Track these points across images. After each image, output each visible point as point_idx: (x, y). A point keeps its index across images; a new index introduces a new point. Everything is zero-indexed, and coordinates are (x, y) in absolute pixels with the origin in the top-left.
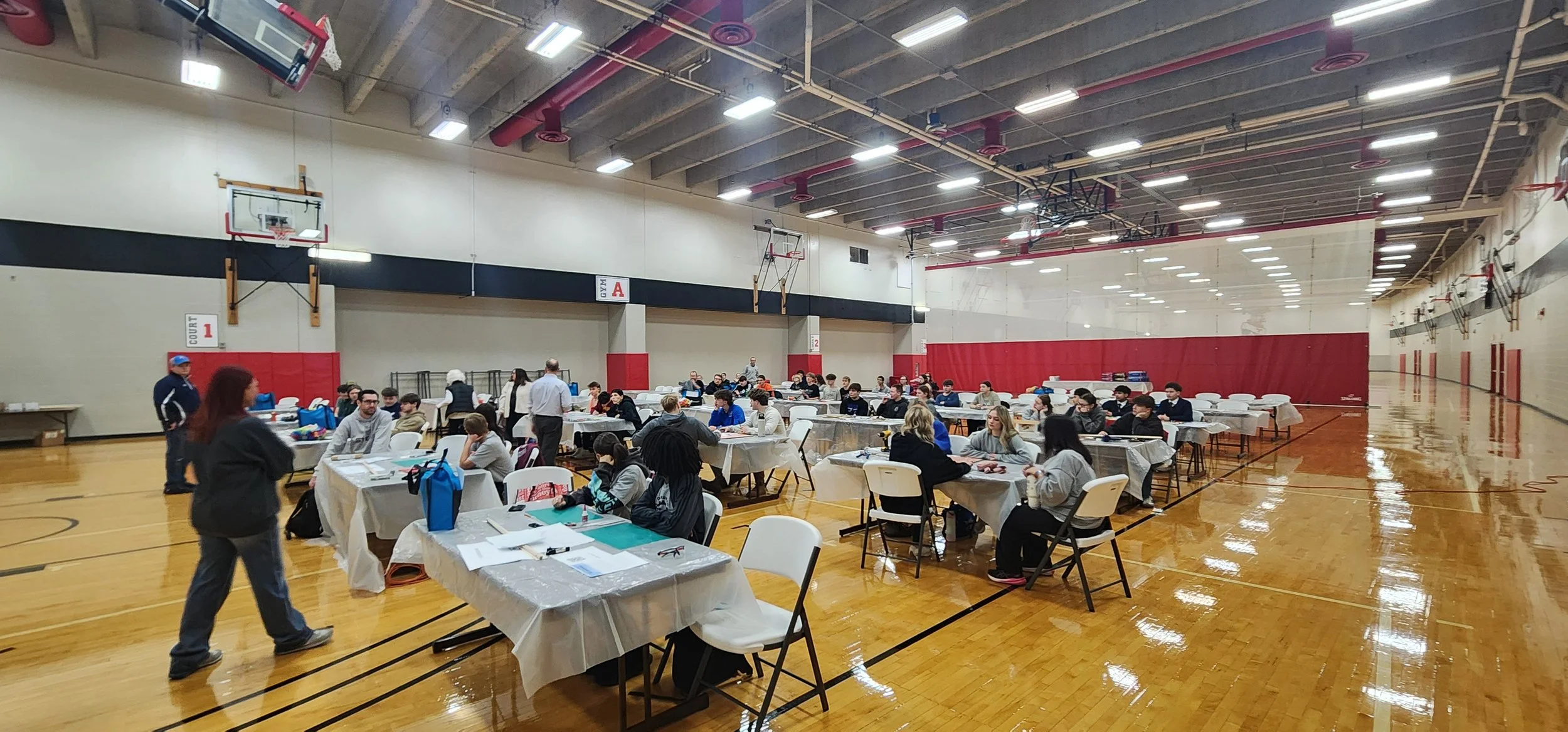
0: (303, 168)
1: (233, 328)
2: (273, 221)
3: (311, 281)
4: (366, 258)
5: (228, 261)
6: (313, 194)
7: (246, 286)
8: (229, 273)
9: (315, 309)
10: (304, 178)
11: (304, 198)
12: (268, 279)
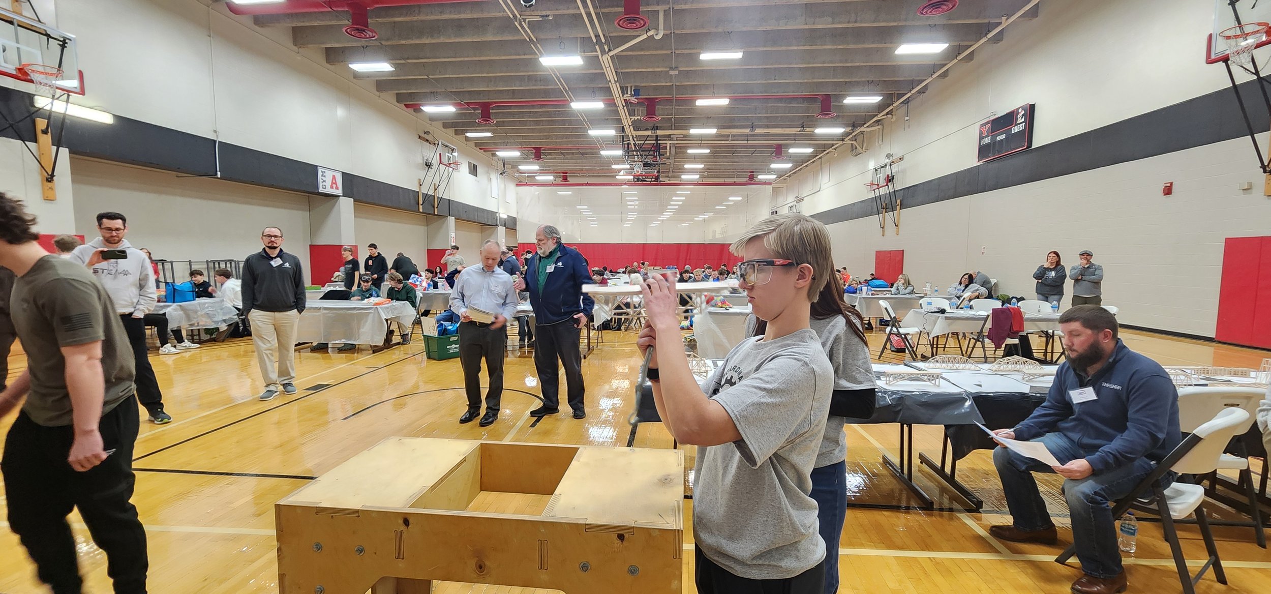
3: (40, 140)
4: (106, 119)
9: (50, 178)
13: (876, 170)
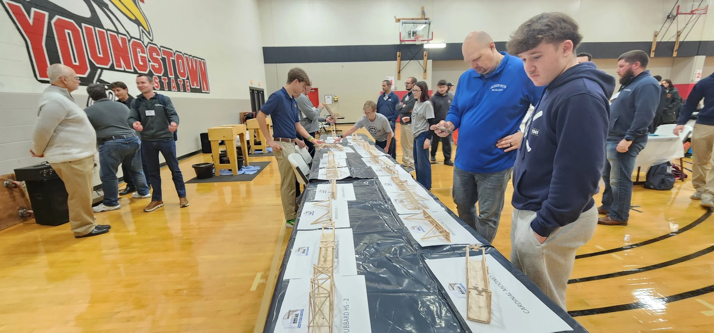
0: (423, 8)
1: (399, 81)
2: (414, 33)
3: (424, 59)
4: (444, 46)
5: (398, 53)
6: (426, 19)
7: (404, 62)
8: (398, 58)
9: (425, 71)
10: (424, 12)
11: (424, 21)
12: (411, 59)
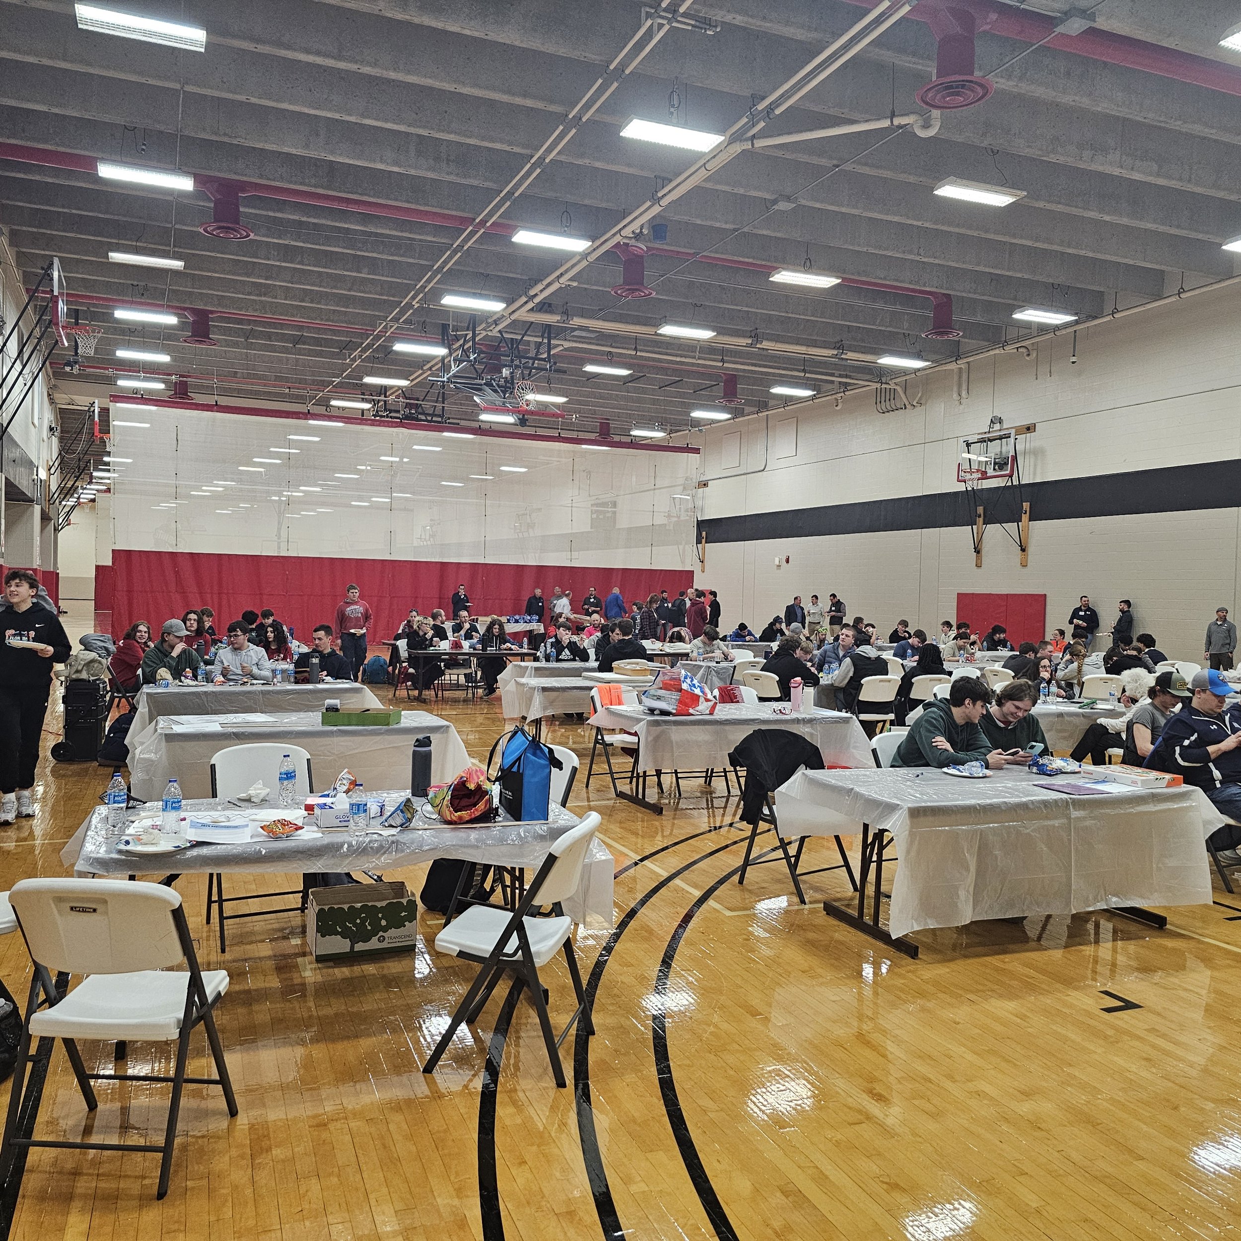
13: (968, 445)
